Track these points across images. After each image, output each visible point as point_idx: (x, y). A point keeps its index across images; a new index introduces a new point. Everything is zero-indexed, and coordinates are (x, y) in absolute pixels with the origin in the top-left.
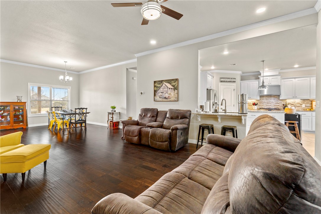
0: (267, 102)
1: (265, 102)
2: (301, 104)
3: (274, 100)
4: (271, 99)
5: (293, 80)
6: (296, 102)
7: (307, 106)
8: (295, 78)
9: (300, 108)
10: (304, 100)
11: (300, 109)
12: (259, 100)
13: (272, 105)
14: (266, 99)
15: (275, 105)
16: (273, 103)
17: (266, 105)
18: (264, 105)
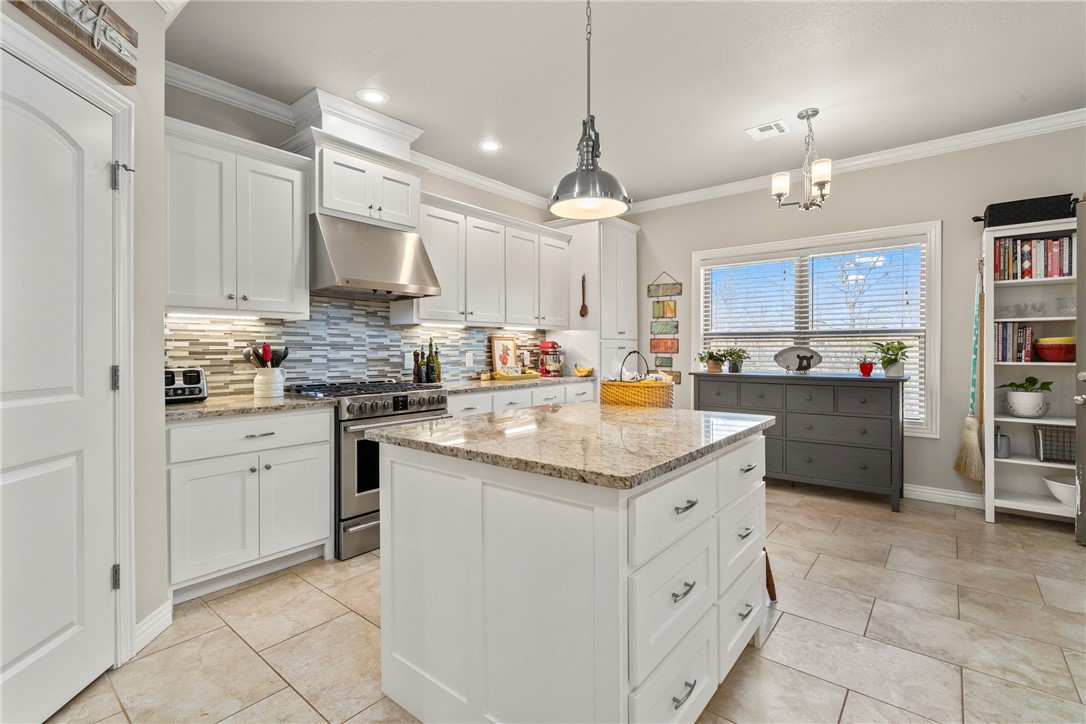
0: (329, 340)
2: (463, 349)
3: (367, 325)
4: (350, 320)
6: (448, 342)
7: (477, 358)
8: (466, 212)
9: (460, 368)
11: (461, 376)
13: (356, 360)
14: (328, 317)
15: (370, 356)
16: (364, 346)
17: (325, 361)
18: (315, 360)
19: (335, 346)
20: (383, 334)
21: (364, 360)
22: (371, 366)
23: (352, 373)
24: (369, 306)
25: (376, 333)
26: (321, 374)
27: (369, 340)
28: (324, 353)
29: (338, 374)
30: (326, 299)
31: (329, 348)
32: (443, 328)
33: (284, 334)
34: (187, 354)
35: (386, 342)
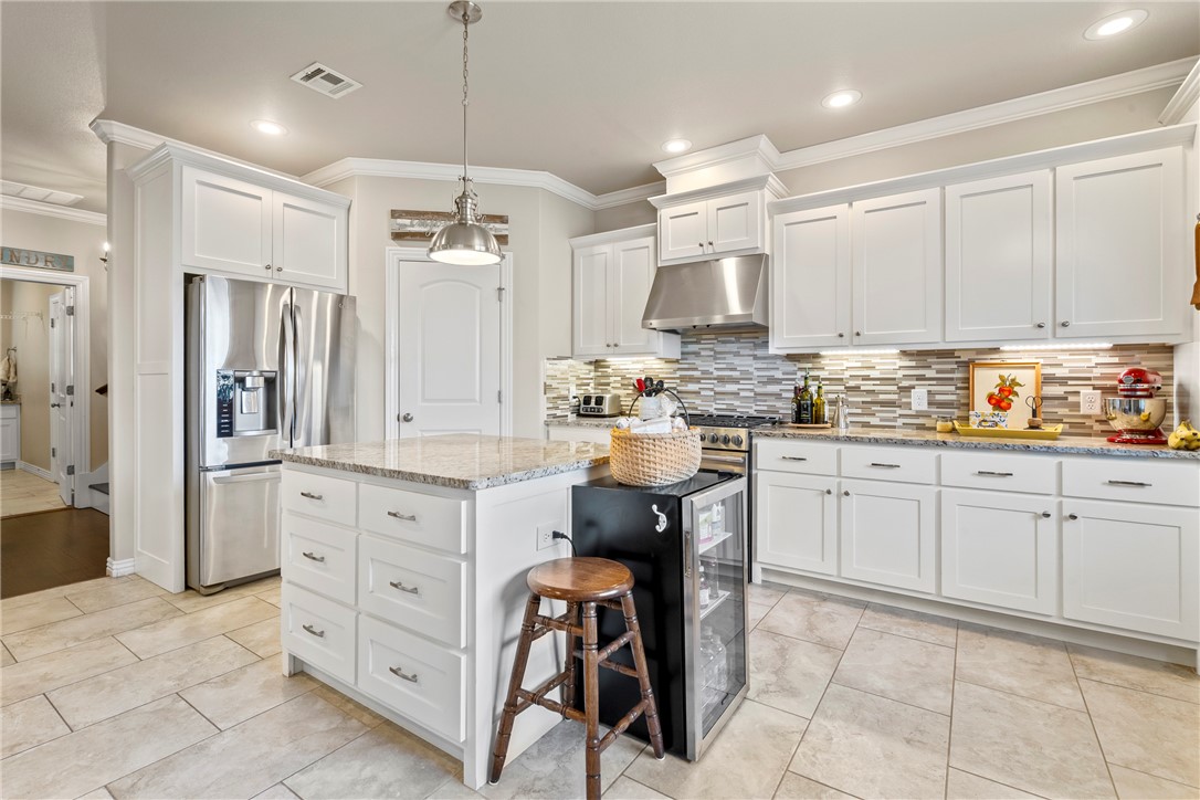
0: (716, 373)
1: (707, 375)
2: (905, 383)
3: (755, 357)
4: (737, 354)
5: (840, 209)
6: (873, 374)
7: (938, 397)
8: (850, 198)
9: (899, 411)
10: (922, 356)
11: (900, 422)
12: (677, 361)
13: (742, 394)
14: (715, 352)
15: (758, 390)
16: (751, 379)
17: (712, 393)
18: (703, 393)
19: (721, 380)
20: (775, 366)
21: (752, 394)
22: (760, 401)
23: (739, 407)
24: (757, 338)
25: (765, 366)
26: (748, 407)
27: (756, 373)
28: (711, 386)
29: (724, 407)
30: (713, 336)
31: (715, 381)
32: (863, 356)
33: (679, 369)
34: (619, 385)
35: (778, 375)
